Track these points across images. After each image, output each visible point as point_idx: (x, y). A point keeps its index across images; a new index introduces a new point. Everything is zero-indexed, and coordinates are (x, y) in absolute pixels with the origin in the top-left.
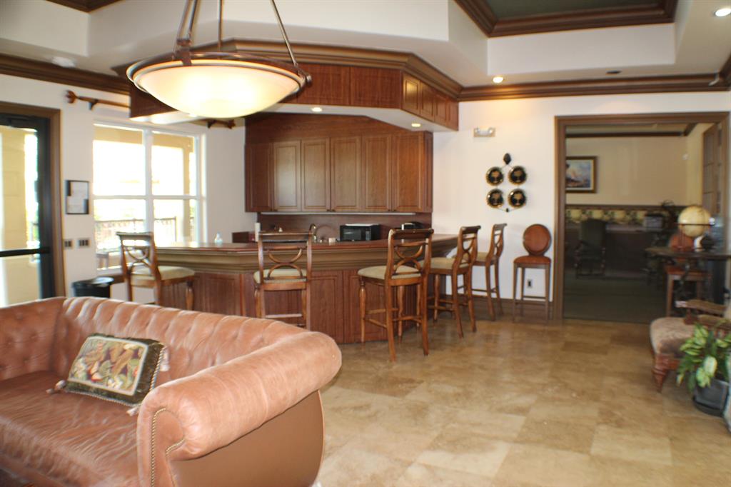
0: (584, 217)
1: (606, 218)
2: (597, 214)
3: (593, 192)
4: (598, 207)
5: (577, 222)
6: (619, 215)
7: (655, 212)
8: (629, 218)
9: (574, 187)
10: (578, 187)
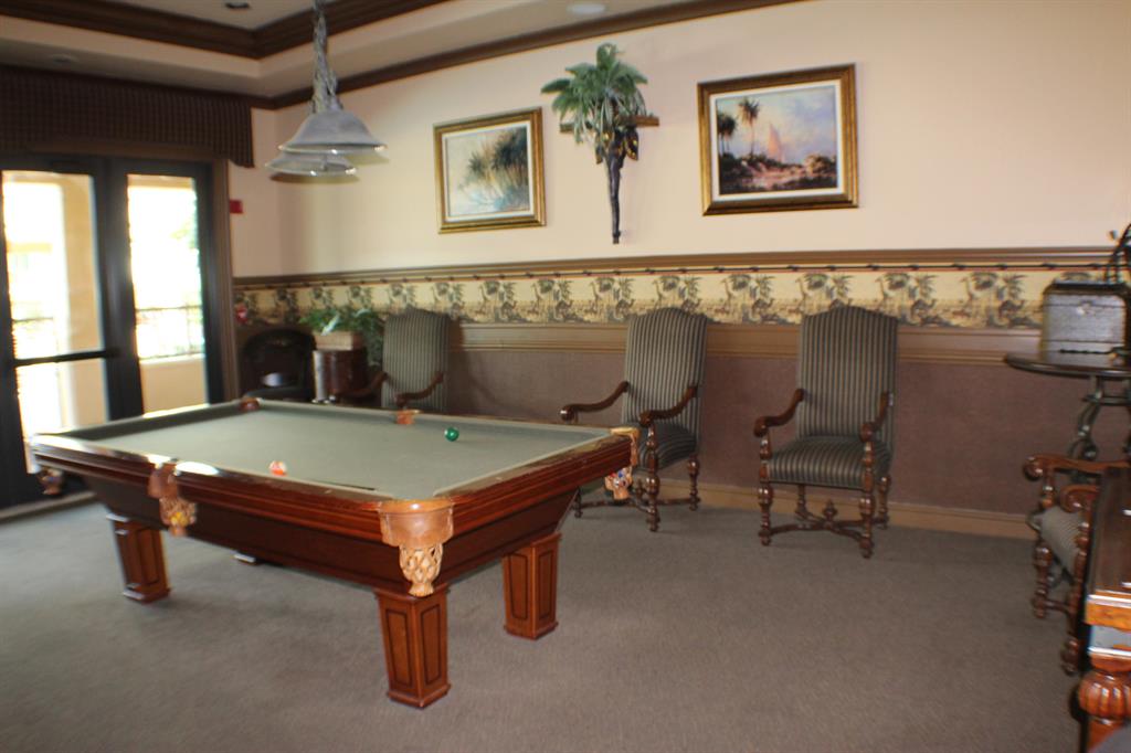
0: (819, 301)
1: (899, 301)
2: (864, 289)
3: (842, 202)
4: (870, 260)
5: (795, 319)
6: (948, 289)
7: (1095, 276)
8: (987, 299)
9: (776, 188)
10: (791, 186)
